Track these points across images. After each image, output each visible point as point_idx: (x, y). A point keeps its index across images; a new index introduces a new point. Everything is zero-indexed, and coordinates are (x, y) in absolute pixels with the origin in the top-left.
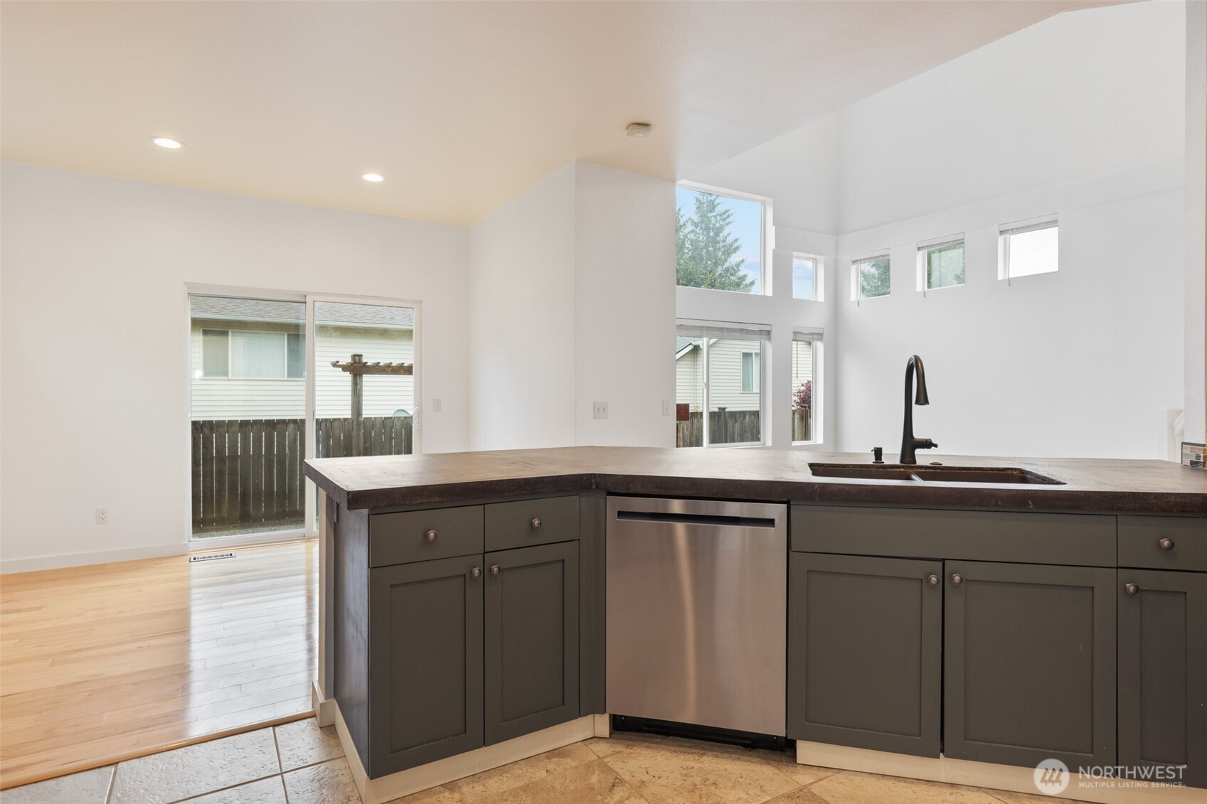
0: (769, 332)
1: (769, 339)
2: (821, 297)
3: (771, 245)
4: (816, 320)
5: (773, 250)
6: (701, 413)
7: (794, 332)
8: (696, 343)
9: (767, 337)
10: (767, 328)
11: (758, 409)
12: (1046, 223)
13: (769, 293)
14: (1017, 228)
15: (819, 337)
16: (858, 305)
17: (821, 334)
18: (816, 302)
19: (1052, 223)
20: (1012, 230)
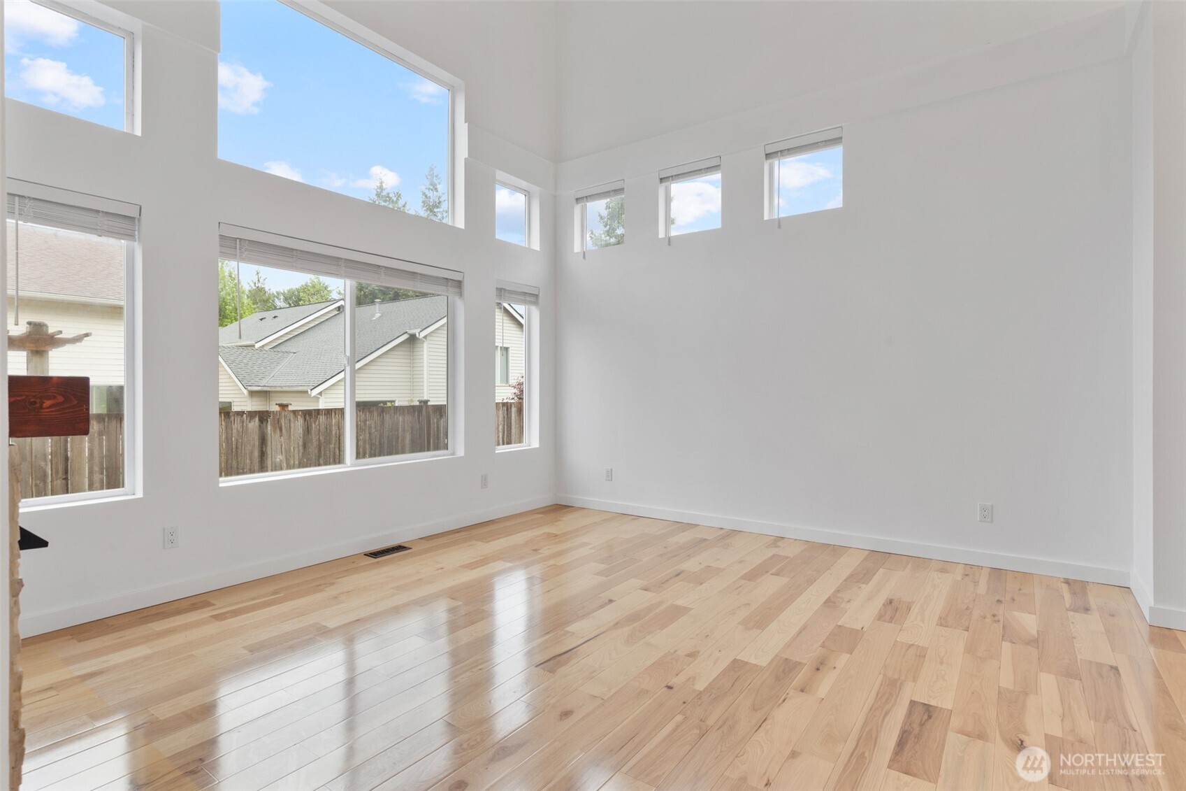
0: (459, 284)
1: (461, 294)
2: (536, 245)
3: (463, 152)
4: (530, 274)
5: (465, 159)
6: (342, 411)
7: (497, 288)
8: (412, 332)
9: (457, 290)
10: (457, 277)
11: (445, 403)
12: (825, 141)
13: (460, 223)
14: (788, 150)
15: (533, 299)
16: (584, 257)
17: (536, 296)
18: (529, 250)
19: (836, 141)
20: (781, 151)
